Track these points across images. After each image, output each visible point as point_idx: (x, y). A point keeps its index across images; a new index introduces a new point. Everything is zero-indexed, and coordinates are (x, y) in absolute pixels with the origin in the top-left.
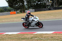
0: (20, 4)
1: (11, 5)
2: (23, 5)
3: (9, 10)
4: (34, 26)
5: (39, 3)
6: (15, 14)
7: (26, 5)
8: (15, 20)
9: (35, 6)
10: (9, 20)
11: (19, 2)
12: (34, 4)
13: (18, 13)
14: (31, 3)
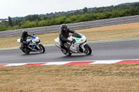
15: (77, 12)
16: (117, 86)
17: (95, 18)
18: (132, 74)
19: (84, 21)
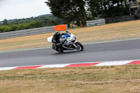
0: (75, 9)
1: (56, 12)
2: (82, 11)
3: (53, 22)
5: (116, 5)
12: (106, 8)
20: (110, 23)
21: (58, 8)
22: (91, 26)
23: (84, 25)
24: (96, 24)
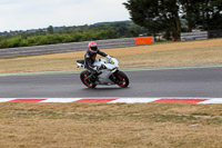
0: (165, 16)
2: (175, 19)
3: (132, 32)
4: (106, 84)
6: (150, 44)
7: (183, 17)
8: (150, 61)
9: (211, 20)
10: (131, 62)
11: (162, 9)
12: (208, 15)
13: (159, 41)
14: (197, 12)
15: (40, 32)
16: (67, 133)
17: (60, 41)
18: (90, 118)
19: (45, 44)
20: (215, 37)
21: (141, 12)
22: (187, 40)
23: (177, 38)
24: (194, 39)
